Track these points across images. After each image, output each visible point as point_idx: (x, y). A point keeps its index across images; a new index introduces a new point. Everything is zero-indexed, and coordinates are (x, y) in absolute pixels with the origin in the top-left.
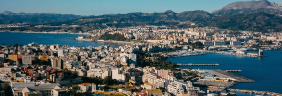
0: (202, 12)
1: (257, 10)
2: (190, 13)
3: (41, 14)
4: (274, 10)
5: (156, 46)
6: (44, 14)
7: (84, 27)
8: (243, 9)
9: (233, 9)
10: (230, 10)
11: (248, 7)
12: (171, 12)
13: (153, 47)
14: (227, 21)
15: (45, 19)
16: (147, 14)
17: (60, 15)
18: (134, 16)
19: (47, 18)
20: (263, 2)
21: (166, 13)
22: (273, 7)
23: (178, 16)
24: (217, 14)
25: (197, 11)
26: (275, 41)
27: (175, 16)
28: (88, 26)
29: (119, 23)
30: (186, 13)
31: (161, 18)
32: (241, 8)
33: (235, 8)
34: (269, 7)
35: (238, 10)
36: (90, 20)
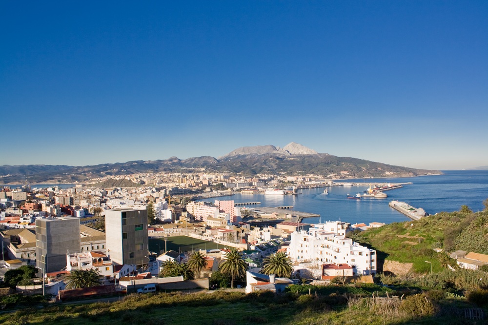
0: (209, 157)
1: (264, 155)
2: (196, 160)
3: (29, 166)
4: (280, 154)
5: (175, 188)
6: (32, 166)
7: (81, 177)
8: (250, 154)
9: (240, 155)
10: (236, 155)
11: (255, 152)
12: (176, 158)
13: (173, 188)
14: (238, 166)
15: (34, 171)
16: (149, 161)
17: (50, 166)
18: (136, 164)
19: (35, 170)
20: (269, 147)
21: (170, 160)
22: (279, 152)
23: (184, 163)
24: (224, 159)
25: (204, 157)
26: (296, 181)
27: (180, 163)
28: (85, 175)
29: (119, 171)
30: (192, 160)
31: (165, 165)
32: (247, 154)
33: (242, 154)
34: (275, 152)
35: (245, 156)
36: (86, 170)
